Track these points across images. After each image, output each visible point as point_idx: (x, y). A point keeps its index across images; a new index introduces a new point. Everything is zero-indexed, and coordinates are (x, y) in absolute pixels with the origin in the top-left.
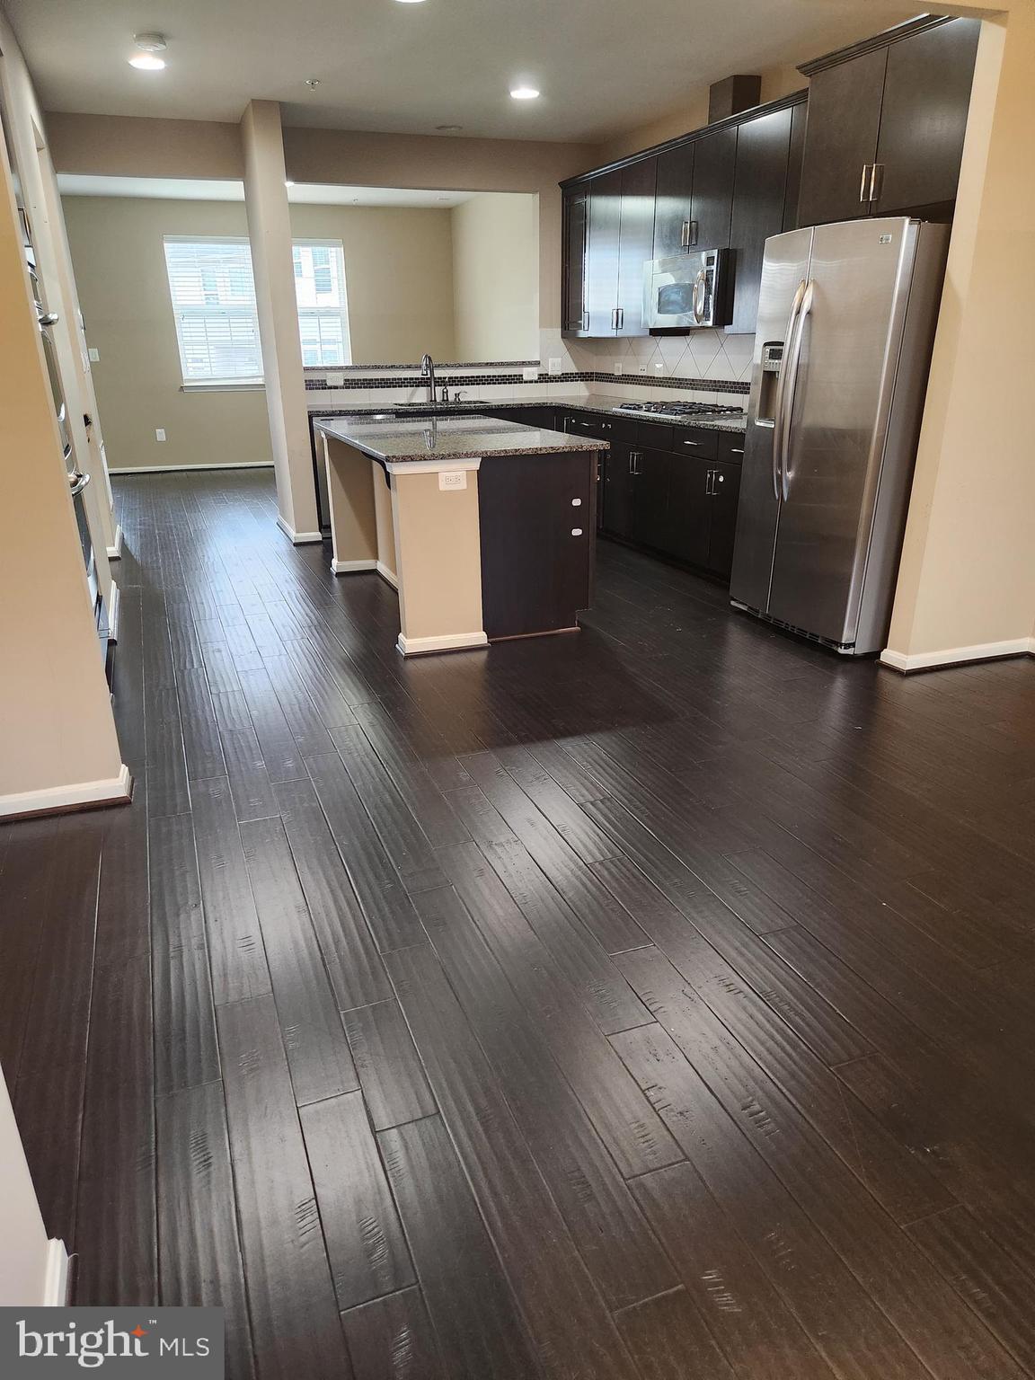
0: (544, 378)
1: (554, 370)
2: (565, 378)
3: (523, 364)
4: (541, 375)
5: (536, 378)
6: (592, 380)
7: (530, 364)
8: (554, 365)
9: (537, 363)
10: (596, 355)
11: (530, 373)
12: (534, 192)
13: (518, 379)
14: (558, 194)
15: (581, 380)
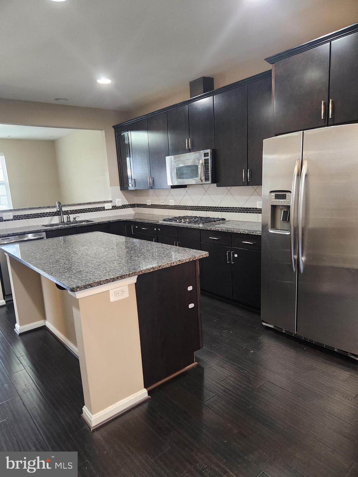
0: (114, 208)
1: (118, 204)
2: (124, 207)
3: (105, 202)
4: (113, 206)
5: (111, 208)
6: (135, 207)
7: (108, 202)
8: (118, 202)
9: (111, 202)
10: (136, 196)
11: (108, 206)
12: (101, 130)
13: (103, 209)
14: (113, 130)
15: (131, 207)
